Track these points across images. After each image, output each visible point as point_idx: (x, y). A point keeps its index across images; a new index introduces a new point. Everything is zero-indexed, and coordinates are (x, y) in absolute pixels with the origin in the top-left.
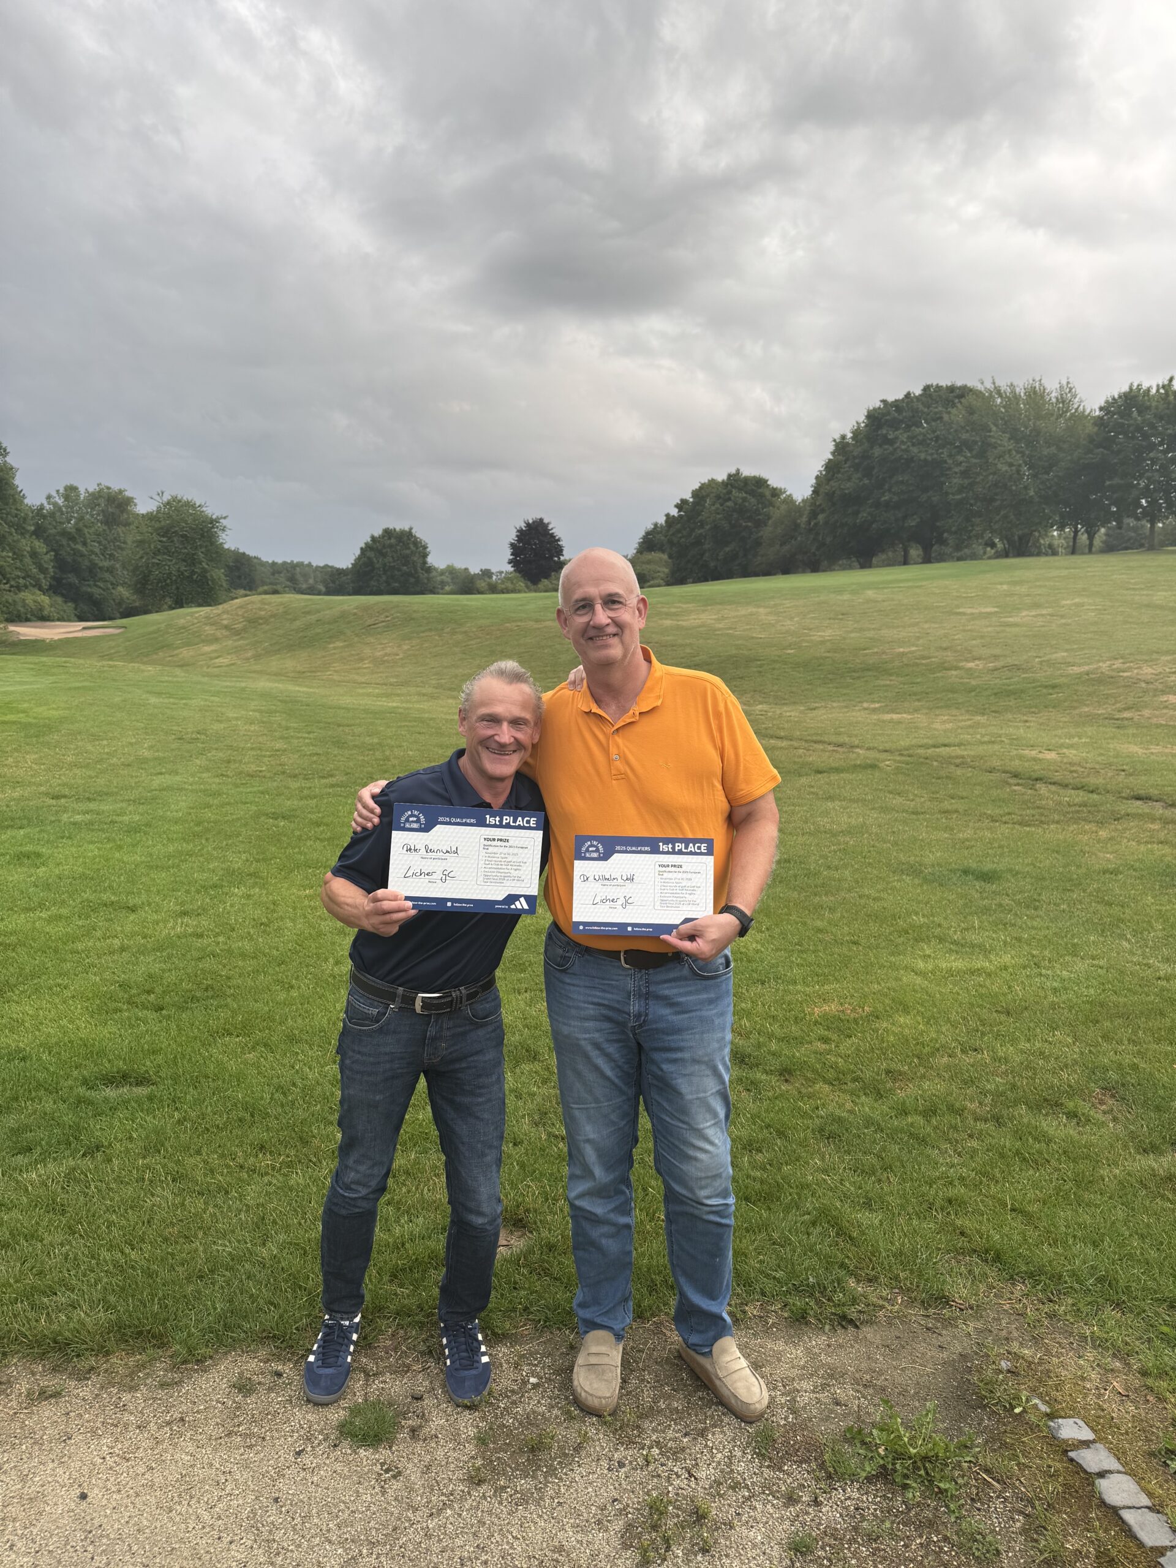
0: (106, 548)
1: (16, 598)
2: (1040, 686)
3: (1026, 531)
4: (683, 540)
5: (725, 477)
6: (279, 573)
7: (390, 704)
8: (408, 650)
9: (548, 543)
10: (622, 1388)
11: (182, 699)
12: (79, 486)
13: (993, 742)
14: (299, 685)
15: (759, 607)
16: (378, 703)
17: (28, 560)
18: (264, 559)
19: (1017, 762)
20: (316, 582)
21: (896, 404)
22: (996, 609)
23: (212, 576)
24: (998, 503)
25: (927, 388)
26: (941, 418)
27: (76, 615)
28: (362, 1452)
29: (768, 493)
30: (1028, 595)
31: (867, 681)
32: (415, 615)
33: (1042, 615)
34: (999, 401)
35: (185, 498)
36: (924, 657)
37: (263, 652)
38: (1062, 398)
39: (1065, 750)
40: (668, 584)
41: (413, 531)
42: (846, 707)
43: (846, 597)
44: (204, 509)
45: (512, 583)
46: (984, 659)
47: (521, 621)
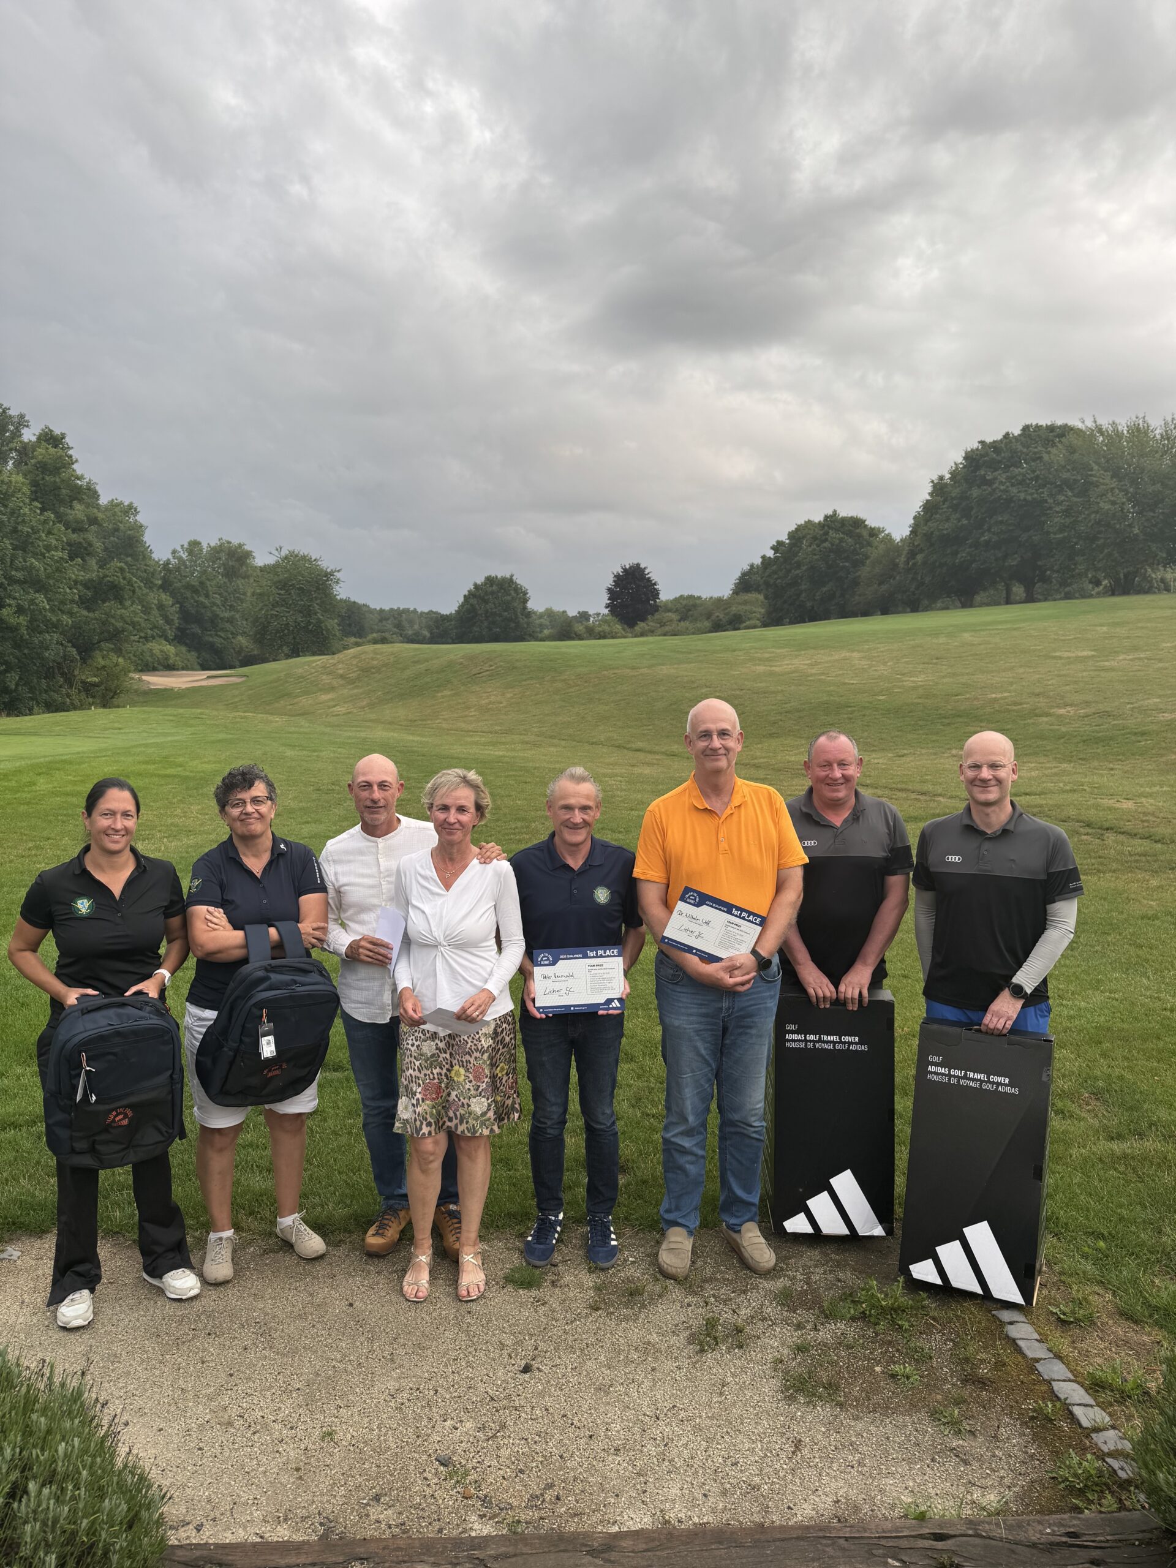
0: (226, 599)
1: (145, 648)
2: (1129, 733)
3: (1131, 569)
4: (779, 581)
5: (821, 519)
6: (387, 619)
7: (497, 753)
8: (512, 698)
9: (644, 587)
10: (691, 1266)
11: (314, 751)
12: (201, 541)
13: (1075, 791)
14: (413, 734)
15: (853, 651)
16: (486, 752)
17: (155, 612)
18: (372, 606)
19: (1093, 811)
20: (421, 628)
21: (995, 446)
22: (1093, 653)
23: (326, 626)
24: (1100, 542)
25: (1026, 428)
26: (1040, 458)
27: (199, 663)
28: (521, 1291)
29: (865, 534)
30: (1128, 637)
31: (957, 728)
32: (518, 664)
33: (1140, 659)
34: (1101, 439)
35: (301, 553)
36: (1015, 704)
37: (377, 701)
38: (1167, 434)
39: (1143, 800)
40: (765, 625)
41: (514, 578)
42: (935, 754)
43: (942, 640)
44: (320, 563)
45: (609, 626)
46: (1076, 705)
47: (617, 668)
